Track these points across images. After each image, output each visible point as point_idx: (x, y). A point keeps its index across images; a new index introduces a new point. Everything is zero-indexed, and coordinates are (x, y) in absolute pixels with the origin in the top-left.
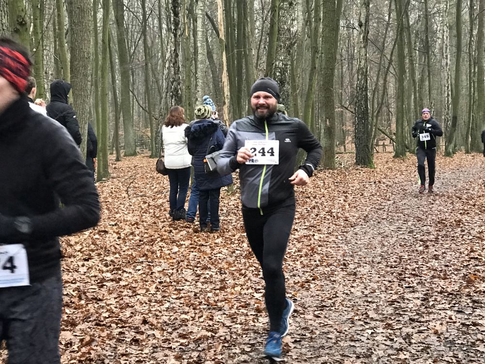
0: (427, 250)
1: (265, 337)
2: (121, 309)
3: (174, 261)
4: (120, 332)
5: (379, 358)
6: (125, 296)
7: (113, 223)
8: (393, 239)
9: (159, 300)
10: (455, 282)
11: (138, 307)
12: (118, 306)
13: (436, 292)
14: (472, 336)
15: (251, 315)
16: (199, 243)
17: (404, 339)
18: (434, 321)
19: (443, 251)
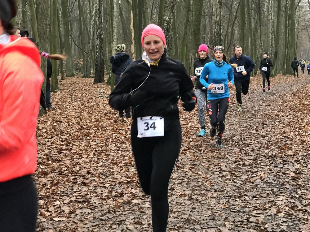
0: (257, 132)
3: (104, 139)
4: (74, 178)
5: (228, 192)
6: (75, 158)
7: (65, 117)
8: (237, 126)
9: (96, 161)
11: (83, 165)
12: (71, 164)
13: (262, 155)
14: (282, 180)
16: (118, 128)
18: (260, 172)
19: (267, 133)
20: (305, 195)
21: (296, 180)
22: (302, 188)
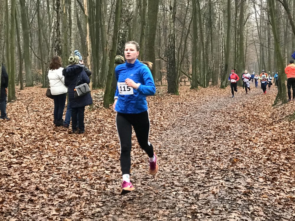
0: (209, 144)
1: (111, 197)
2: (22, 181)
3: (56, 151)
4: (21, 195)
5: (180, 209)
6: (25, 173)
7: (18, 128)
8: (189, 138)
9: (46, 175)
10: (225, 163)
11: (33, 180)
12: (20, 179)
13: (214, 169)
14: (234, 195)
15: (103, 184)
16: (72, 140)
17: (195, 197)
18: (212, 186)
19: (219, 145)
20: (257, 211)
21: (248, 195)
22: (254, 203)
